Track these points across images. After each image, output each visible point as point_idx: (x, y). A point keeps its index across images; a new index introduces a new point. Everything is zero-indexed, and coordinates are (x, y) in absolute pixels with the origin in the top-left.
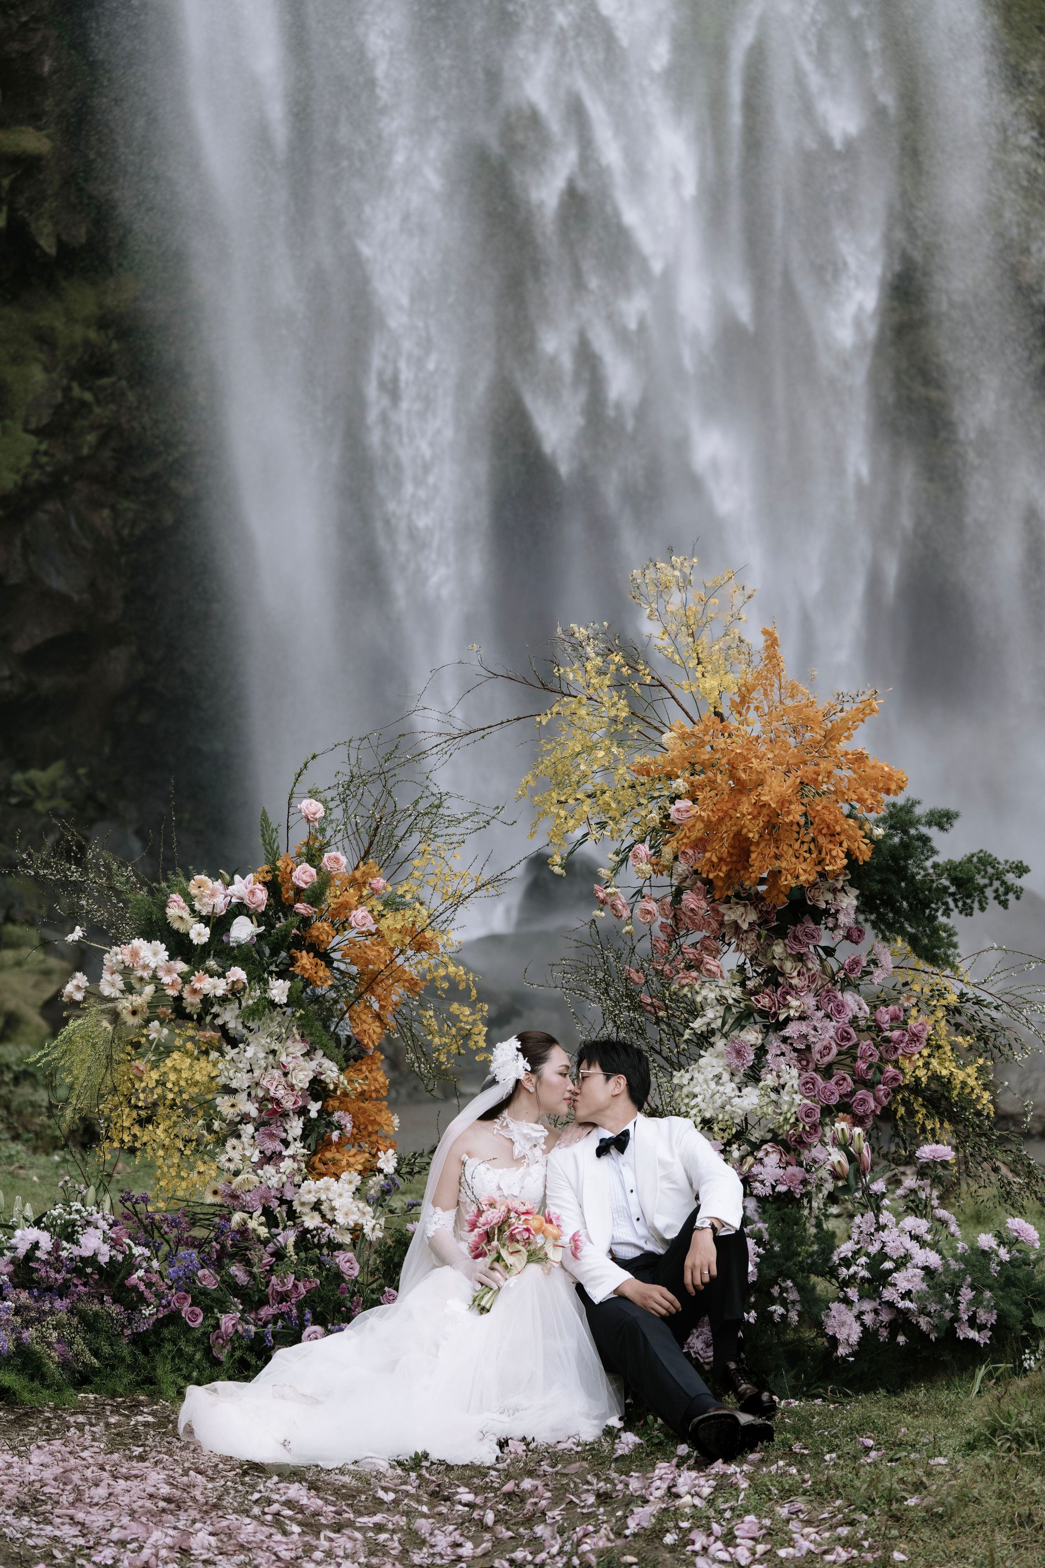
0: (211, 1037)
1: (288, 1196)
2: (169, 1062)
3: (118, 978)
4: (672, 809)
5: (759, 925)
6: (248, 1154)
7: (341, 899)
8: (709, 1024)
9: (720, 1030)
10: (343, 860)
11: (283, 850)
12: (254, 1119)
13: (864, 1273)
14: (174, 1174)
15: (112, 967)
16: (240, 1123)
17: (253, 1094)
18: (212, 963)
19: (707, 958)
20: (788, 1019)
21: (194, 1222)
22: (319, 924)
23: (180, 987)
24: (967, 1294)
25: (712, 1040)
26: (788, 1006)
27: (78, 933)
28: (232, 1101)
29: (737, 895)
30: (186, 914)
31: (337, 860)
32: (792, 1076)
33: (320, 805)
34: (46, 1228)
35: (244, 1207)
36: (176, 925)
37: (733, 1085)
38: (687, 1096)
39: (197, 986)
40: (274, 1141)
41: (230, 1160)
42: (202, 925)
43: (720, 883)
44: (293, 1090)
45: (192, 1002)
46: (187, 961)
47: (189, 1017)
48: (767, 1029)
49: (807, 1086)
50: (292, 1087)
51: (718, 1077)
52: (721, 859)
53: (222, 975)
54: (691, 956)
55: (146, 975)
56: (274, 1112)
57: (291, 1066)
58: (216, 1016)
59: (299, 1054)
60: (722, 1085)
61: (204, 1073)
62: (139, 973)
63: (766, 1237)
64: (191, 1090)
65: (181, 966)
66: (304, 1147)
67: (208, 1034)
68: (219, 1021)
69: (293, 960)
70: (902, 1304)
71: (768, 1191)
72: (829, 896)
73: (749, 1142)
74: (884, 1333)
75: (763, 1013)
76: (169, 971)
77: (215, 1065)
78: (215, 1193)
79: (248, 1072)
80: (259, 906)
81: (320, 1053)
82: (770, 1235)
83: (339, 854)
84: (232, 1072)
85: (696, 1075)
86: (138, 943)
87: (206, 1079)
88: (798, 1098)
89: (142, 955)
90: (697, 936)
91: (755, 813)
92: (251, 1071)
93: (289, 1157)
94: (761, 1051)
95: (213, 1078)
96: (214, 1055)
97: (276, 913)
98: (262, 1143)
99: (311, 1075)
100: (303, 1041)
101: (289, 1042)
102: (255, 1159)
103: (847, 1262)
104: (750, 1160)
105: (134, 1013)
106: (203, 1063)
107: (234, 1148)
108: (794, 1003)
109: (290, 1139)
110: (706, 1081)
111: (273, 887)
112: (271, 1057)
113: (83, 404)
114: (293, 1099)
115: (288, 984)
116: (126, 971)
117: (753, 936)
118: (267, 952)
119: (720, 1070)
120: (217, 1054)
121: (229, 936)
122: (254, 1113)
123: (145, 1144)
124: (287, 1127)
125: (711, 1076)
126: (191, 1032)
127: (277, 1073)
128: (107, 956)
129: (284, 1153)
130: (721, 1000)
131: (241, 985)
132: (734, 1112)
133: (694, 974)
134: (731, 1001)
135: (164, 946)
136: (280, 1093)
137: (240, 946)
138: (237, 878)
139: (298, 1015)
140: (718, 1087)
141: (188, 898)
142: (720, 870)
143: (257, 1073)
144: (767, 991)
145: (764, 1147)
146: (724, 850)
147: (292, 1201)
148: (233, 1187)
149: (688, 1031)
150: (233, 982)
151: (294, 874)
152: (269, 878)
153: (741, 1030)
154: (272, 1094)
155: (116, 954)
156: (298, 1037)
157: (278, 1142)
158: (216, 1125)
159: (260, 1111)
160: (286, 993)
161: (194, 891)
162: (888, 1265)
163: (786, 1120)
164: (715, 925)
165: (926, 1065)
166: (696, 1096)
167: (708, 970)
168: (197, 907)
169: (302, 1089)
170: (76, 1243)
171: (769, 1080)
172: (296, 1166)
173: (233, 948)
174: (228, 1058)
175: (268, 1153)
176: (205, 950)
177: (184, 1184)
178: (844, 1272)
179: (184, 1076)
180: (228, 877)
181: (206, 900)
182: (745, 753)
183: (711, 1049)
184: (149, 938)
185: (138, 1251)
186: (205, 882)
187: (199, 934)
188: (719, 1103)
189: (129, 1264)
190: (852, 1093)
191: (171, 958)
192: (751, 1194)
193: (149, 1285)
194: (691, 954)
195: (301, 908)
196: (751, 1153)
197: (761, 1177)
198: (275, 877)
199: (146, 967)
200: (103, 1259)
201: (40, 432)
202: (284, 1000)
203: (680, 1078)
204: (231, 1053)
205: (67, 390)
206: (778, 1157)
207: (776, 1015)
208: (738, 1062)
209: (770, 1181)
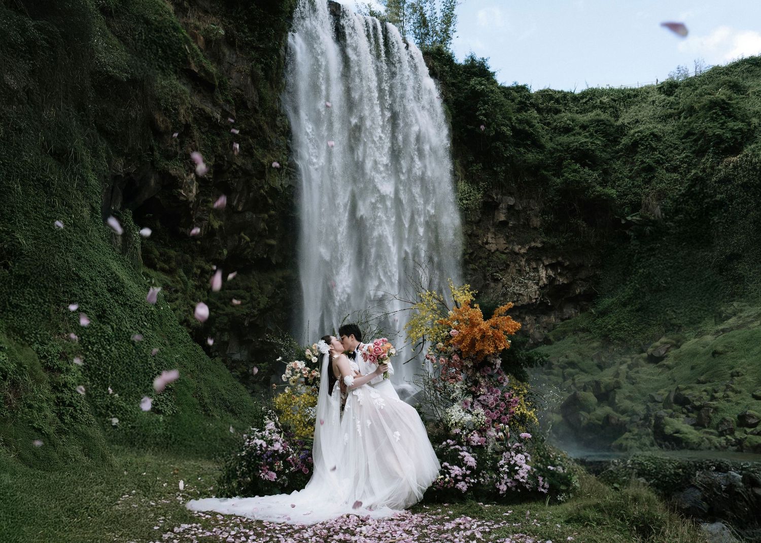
2: (302, 396)
3: (290, 371)
4: (451, 332)
5: (473, 367)
8: (457, 395)
9: (460, 397)
13: (507, 470)
14: (301, 429)
15: (289, 368)
19: (458, 375)
20: (480, 395)
21: (306, 444)
23: (308, 375)
24: (540, 479)
25: (457, 400)
26: (480, 391)
27: (280, 358)
29: (468, 357)
30: (311, 354)
32: (481, 411)
34: (264, 440)
36: (308, 357)
37: (464, 413)
38: (450, 416)
39: (313, 374)
42: (315, 357)
43: (465, 353)
45: (310, 380)
46: (310, 367)
48: (473, 397)
49: (487, 414)
51: (459, 411)
52: (467, 345)
54: (452, 375)
55: (298, 370)
60: (461, 413)
61: (312, 400)
62: (296, 370)
63: (477, 458)
65: (308, 368)
70: (521, 480)
71: (476, 444)
72: (494, 359)
73: (469, 430)
74: (514, 489)
75: (473, 393)
76: (305, 370)
85: (453, 410)
86: (297, 362)
88: (484, 417)
89: (298, 365)
90: (454, 370)
94: (472, 404)
103: (502, 466)
104: (470, 435)
105: (294, 382)
108: (482, 390)
110: (456, 411)
113: (278, 294)
116: (293, 370)
117: (471, 370)
119: (460, 408)
128: (288, 364)
130: (461, 388)
132: (465, 420)
133: (454, 380)
134: (464, 389)
135: (304, 363)
140: (459, 413)
141: (312, 350)
142: (466, 349)
144: (474, 386)
145: (473, 431)
146: (468, 343)
149: (451, 397)
153: (467, 397)
155: (291, 364)
161: (313, 348)
162: (517, 468)
163: (481, 423)
164: (460, 367)
165: (519, 410)
166: (452, 416)
167: (458, 379)
168: (314, 352)
170: (273, 446)
171: (474, 412)
176: (315, 365)
177: (304, 433)
178: (501, 469)
179: (306, 400)
183: (457, 402)
184: (299, 360)
185: (291, 450)
187: (314, 360)
188: (460, 418)
189: (288, 454)
190: (501, 416)
191: (306, 366)
192: (470, 445)
193: (293, 461)
197: (473, 440)
199: (298, 368)
200: (281, 451)
201: (268, 298)
203: (448, 410)
205: (275, 290)
206: (478, 434)
207: (477, 393)
208: (465, 406)
209: (476, 441)
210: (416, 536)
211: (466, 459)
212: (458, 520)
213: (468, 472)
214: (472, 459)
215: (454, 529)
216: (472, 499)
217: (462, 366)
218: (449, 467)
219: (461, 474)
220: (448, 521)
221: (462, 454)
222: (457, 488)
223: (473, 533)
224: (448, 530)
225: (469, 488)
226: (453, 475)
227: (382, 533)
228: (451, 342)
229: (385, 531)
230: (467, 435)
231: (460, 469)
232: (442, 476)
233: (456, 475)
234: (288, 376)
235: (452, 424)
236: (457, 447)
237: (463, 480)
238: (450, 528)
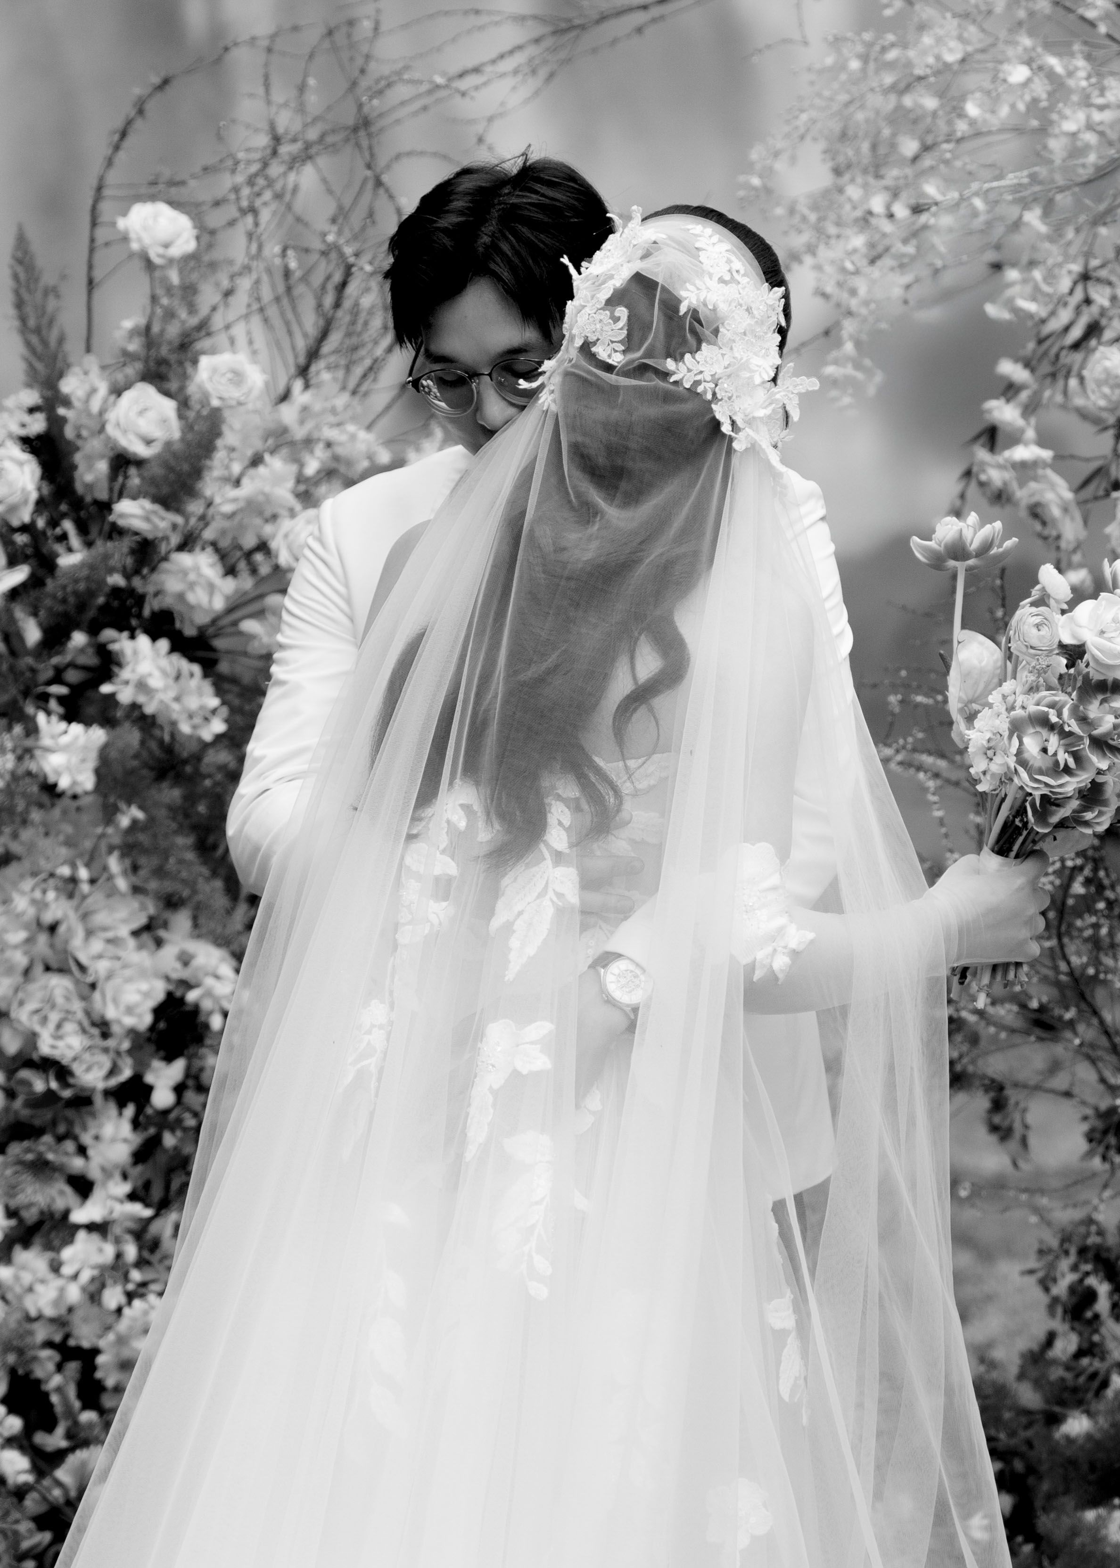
1: (84, 1336)
7: (248, 488)
11: (74, 346)
22: (184, 559)
31: (234, 379)
33: (184, 222)
40: (48, 1180)
44: (105, 1035)
50: (104, 1028)
56: (50, 1096)
57: (101, 967)
59: (124, 931)
66: (132, 1197)
69: (109, 661)
80: (14, 508)
81: (182, 920)
83: (237, 359)
93: (91, 1227)
97: (54, 523)
98: (14, 1189)
99: (158, 992)
100: (136, 890)
101: (97, 898)
109: (94, 1172)
111: (50, 450)
112: (43, 939)
114: (106, 1063)
115: (98, 735)
118: (32, 634)
124: (86, 1139)
127: (59, 985)
129: (81, 1215)
136: (69, 1045)
139: (123, 820)
147: (95, 1352)
151: (111, 415)
152: (37, 425)
154: (44, 1048)
156: (122, 884)
159: (10, 1095)
160: (92, 763)
169: (132, 1033)
172: (109, 1251)
175: (30, 1216)
195: (134, 511)
198: (56, 423)
202: (88, 781)
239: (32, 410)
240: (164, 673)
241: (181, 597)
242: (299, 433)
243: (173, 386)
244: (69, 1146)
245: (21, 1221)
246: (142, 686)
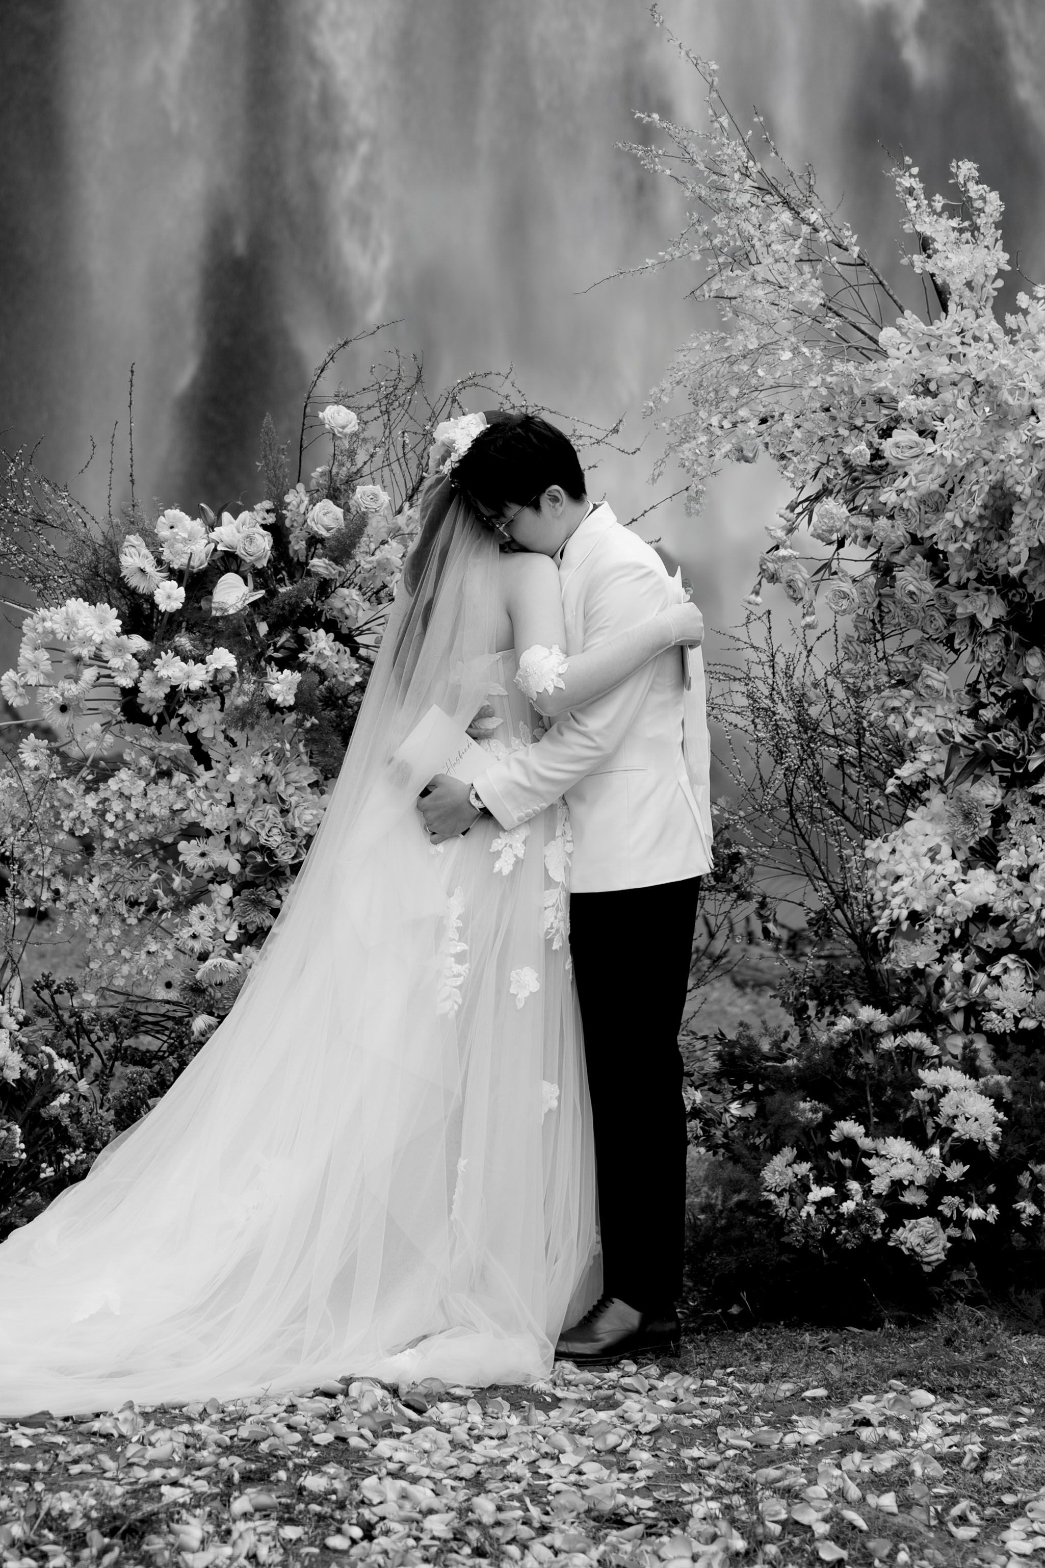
0: (178, 751)
2: (113, 784)
3: (43, 656)
4: (887, 446)
5: (1007, 625)
6: (222, 929)
7: (379, 556)
8: (923, 772)
9: (940, 781)
10: (385, 497)
11: (291, 479)
12: (233, 876)
14: (111, 952)
15: (34, 640)
16: (212, 881)
17: (233, 839)
18: (183, 641)
19: (928, 669)
20: (1042, 769)
21: (137, 1026)
22: (345, 591)
23: (135, 674)
25: (925, 795)
26: (1043, 750)
28: (203, 847)
29: (979, 579)
30: (149, 565)
31: (375, 497)
33: (353, 416)
35: (211, 1006)
36: (134, 581)
37: (956, 864)
38: (884, 877)
39: (163, 673)
40: (261, 911)
41: (194, 937)
42: (174, 583)
43: (959, 560)
44: (293, 837)
45: (152, 696)
46: (147, 636)
47: (145, 720)
48: (1009, 784)
50: (293, 833)
51: (934, 851)
52: (966, 524)
53: (200, 660)
54: (901, 667)
55: (84, 652)
56: (263, 867)
57: (294, 800)
58: (184, 720)
59: (305, 784)
60: (940, 862)
61: (164, 803)
62: (76, 651)
63: (1008, 1096)
64: (142, 828)
65: (138, 643)
67: (174, 747)
68: (190, 728)
69: (302, 644)
71: (1009, 1026)
73: (979, 950)
75: (1005, 759)
76: (119, 650)
77: (181, 792)
78: (169, 985)
79: (229, 805)
80: (259, 559)
82: (1015, 1093)
83: (378, 489)
84: (206, 803)
85: (900, 847)
86: (74, 605)
87: (165, 812)
89: (81, 623)
90: (913, 636)
91: (1027, 455)
92: (232, 804)
94: (1001, 816)
95: (174, 812)
96: (180, 778)
97: (277, 571)
98: (244, 913)
100: (312, 764)
101: (292, 765)
102: (232, 936)
104: (981, 978)
105: (63, 711)
106: (163, 788)
107: (202, 918)
110: (915, 855)
111: (278, 531)
112: (263, 785)
114: (293, 851)
115: (298, 676)
116: (57, 647)
118: (264, 629)
119: (938, 840)
120: (183, 777)
121: (210, 601)
122: (234, 868)
123: (71, 905)
124: (281, 891)
125: (924, 849)
126: (147, 742)
127: (271, 809)
128: (28, 621)
130: (945, 737)
131: (227, 676)
132: (959, 904)
133: (907, 693)
134: (958, 739)
135: (115, 612)
136: (275, 840)
137: (226, 618)
138: (226, 516)
139: (308, 724)
140: (934, 866)
141: (153, 544)
142: (965, 540)
143: (241, 809)
144: (1012, 725)
145: (1004, 960)
146: (975, 510)
148: (198, 976)
149: (892, 781)
150: (217, 670)
151: (310, 515)
152: (271, 519)
153: (973, 782)
154: (262, 841)
155: (44, 620)
156: (305, 759)
157: (268, 913)
158: (178, 882)
159: (243, 865)
160: (294, 691)
161: (163, 532)
163: (1040, 920)
164: (941, 622)
166: (898, 878)
167: (928, 687)
168: (166, 556)
171: (1012, 859)
173: (217, 619)
174: (200, 783)
175: (252, 929)
176: (174, 621)
177: (125, 969)
179: (134, 806)
180: (211, 515)
181: (179, 546)
182: (1011, 365)
183: (922, 808)
186: (180, 520)
187: (169, 597)
188: (935, 889)
189: (47, 1085)
191: (125, 629)
192: (979, 1029)
193: (77, 1117)
194: (900, 662)
195: (320, 565)
196: (981, 968)
197: (999, 1005)
198: (281, 518)
199: (85, 641)
202: (291, 701)
203: (874, 848)
204: (205, 777)
206: (1023, 975)
207: (1024, 762)
208: (965, 830)
209: (1012, 1011)
210: (642, 1474)
211: (947, 1106)
212: (866, 1405)
213: (955, 1172)
214: (983, 1107)
215: (826, 1445)
216: (974, 1301)
217: (951, 620)
218: (866, 1143)
219: (920, 1180)
220: (817, 1407)
221: (928, 1076)
222: (896, 1250)
223: (904, 1464)
224: (801, 1446)
225: (957, 1249)
226: (880, 1186)
227: (491, 1463)
228: (888, 496)
229: (505, 1453)
230: (967, 977)
231: (917, 1155)
232: (828, 1191)
233: (898, 1186)
234: (33, 678)
235: (895, 924)
236: (916, 1038)
237: (930, 1210)
238: (812, 1439)
239: (268, 511)
240: (331, 649)
241: (341, 610)
242: (407, 531)
243: (342, 502)
244: (273, 893)
245: (247, 931)
246: (320, 654)
